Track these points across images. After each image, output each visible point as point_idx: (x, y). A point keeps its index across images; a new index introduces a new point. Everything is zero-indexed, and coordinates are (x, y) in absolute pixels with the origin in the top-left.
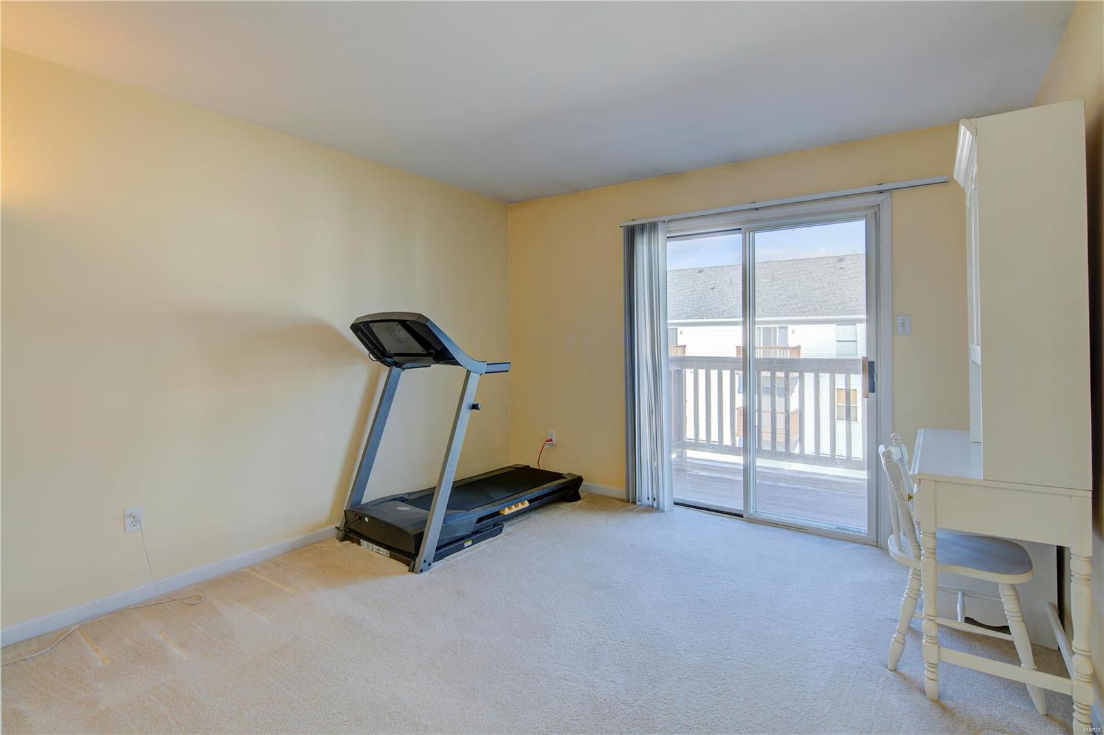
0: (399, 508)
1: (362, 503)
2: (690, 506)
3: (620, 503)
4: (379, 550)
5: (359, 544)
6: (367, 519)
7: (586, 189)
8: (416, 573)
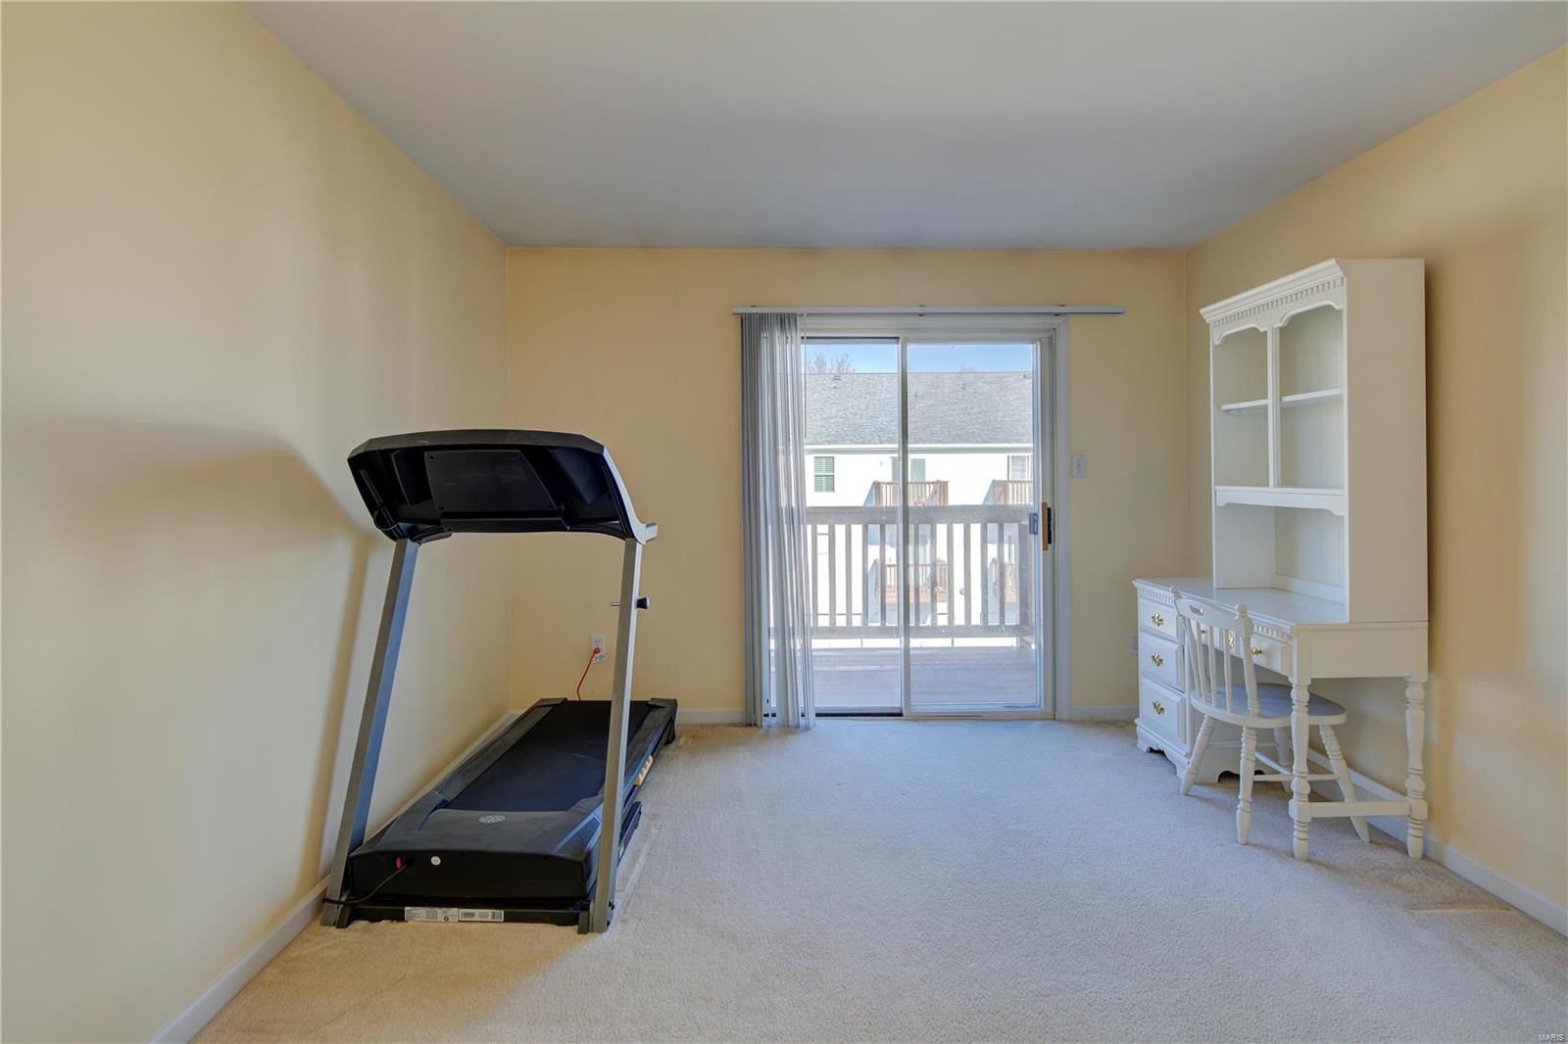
0: (482, 820)
1: (366, 839)
2: (827, 715)
3: (742, 731)
4: (466, 915)
5: (400, 917)
6: (436, 861)
7: (670, 246)
8: (600, 932)
